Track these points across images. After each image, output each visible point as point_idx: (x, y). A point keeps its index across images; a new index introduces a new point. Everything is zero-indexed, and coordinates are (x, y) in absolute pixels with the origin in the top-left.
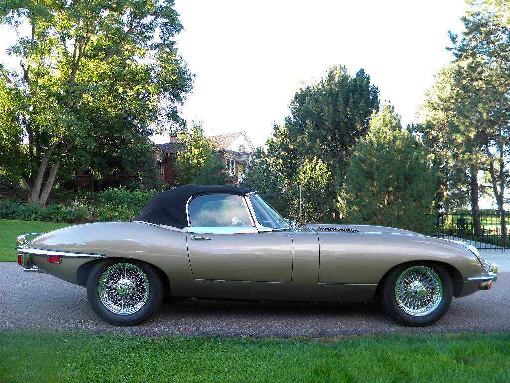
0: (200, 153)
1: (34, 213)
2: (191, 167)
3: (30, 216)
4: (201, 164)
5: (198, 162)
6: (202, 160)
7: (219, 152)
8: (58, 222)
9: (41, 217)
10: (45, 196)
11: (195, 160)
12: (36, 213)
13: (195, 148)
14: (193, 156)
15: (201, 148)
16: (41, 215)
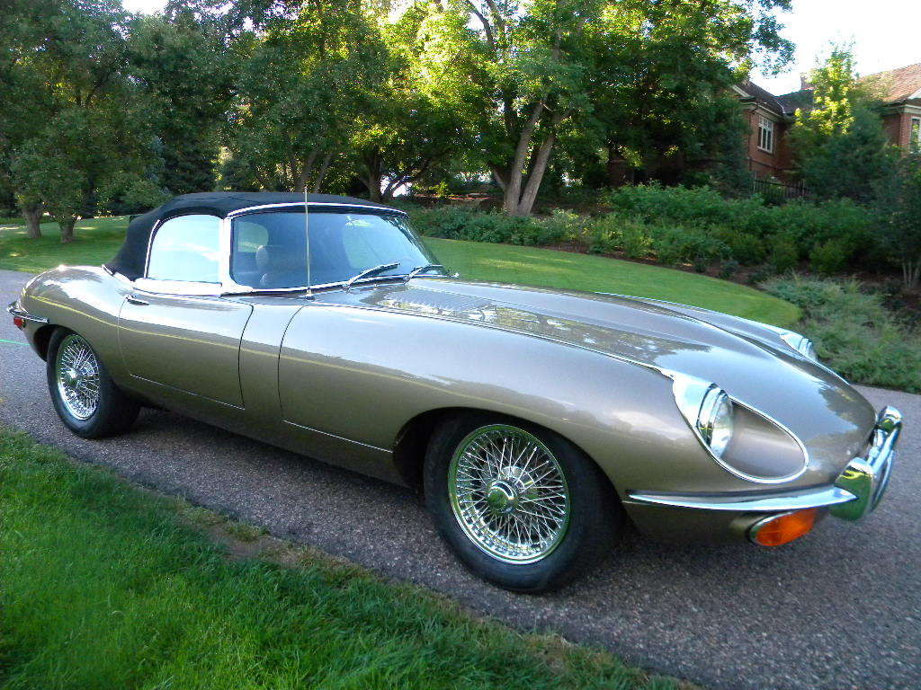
0: (841, 111)
1: (487, 228)
2: (821, 139)
3: (481, 233)
4: (844, 131)
5: (838, 127)
6: (846, 124)
7: (895, 104)
8: (522, 245)
9: (498, 236)
10: (529, 200)
11: (829, 125)
12: (493, 228)
13: (833, 99)
14: (827, 117)
15: (846, 100)
16: (498, 233)
